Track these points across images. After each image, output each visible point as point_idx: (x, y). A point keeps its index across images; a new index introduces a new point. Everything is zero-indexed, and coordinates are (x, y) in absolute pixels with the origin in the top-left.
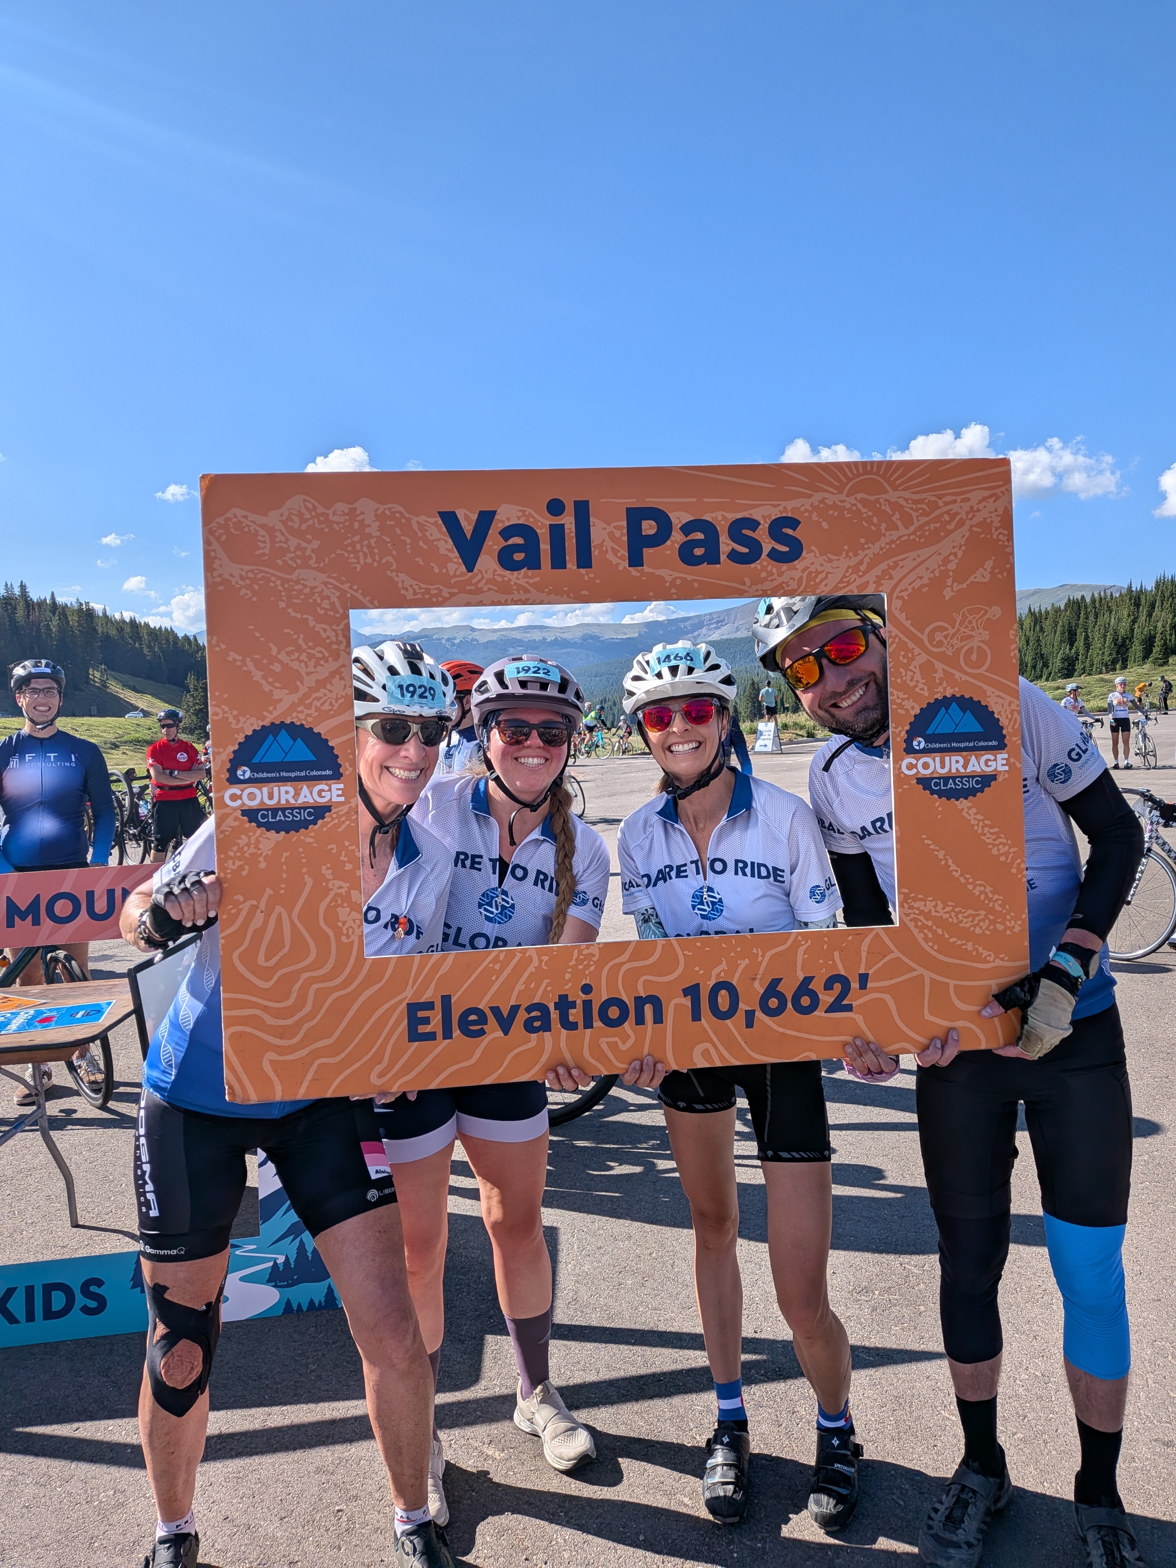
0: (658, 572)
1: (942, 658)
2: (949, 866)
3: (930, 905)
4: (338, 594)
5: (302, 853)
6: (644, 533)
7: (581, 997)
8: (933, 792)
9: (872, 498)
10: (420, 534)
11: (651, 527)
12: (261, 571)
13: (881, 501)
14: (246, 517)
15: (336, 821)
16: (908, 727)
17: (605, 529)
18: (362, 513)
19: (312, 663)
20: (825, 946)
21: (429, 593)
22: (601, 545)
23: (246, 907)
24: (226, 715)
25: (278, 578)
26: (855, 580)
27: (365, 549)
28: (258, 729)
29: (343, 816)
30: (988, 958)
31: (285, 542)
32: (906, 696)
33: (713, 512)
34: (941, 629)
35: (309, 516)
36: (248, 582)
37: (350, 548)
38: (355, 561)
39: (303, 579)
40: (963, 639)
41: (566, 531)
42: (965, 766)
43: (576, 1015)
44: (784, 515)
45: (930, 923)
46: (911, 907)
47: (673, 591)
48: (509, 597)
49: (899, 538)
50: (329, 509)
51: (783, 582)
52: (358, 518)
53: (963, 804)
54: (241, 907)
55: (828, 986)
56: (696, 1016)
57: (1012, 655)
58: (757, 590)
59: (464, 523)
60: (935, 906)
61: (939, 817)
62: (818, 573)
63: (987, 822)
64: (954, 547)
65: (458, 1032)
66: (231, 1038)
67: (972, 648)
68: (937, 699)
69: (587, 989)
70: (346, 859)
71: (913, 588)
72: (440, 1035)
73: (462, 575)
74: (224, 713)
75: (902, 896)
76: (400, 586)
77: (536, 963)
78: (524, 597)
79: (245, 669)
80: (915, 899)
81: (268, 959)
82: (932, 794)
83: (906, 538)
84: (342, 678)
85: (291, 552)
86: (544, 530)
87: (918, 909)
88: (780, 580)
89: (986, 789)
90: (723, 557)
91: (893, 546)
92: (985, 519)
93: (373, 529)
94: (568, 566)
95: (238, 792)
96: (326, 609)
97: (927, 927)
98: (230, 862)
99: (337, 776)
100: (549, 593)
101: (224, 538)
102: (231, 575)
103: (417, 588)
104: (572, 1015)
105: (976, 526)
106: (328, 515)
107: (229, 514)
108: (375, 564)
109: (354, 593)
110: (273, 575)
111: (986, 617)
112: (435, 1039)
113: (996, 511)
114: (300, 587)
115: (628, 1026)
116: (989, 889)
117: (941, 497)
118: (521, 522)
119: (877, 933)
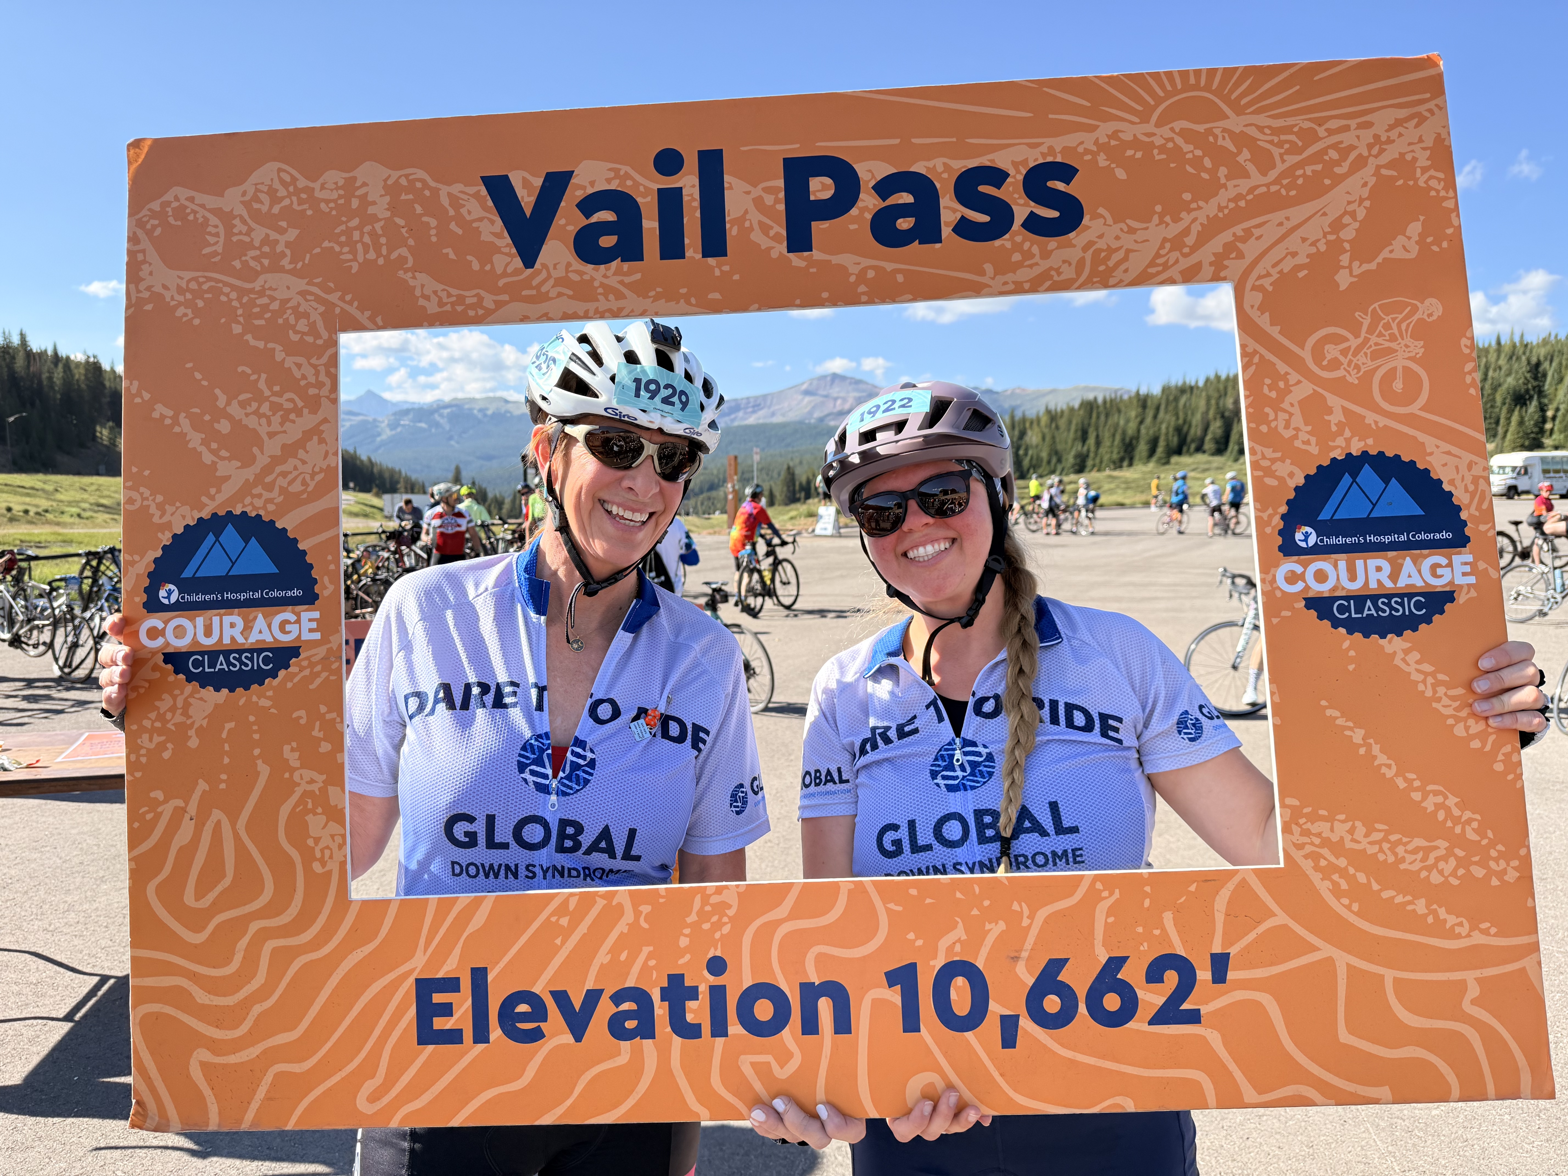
0: (836, 259)
1: (1339, 387)
2: (1375, 757)
3: (1341, 829)
4: (322, 309)
5: (254, 723)
6: (812, 198)
7: (706, 980)
8: (1336, 624)
9: (1201, 128)
10: (452, 213)
11: (825, 187)
12: (209, 279)
13: (1217, 131)
14: (191, 199)
15: (307, 672)
16: (1284, 509)
17: (748, 193)
18: (365, 184)
19: (276, 419)
20: (1147, 903)
21: (463, 303)
22: (740, 220)
23: (167, 810)
24: (145, 503)
25: (233, 287)
26: (1177, 261)
27: (367, 239)
28: (192, 524)
29: (317, 663)
30: (1458, 929)
31: (248, 234)
32: (1279, 455)
33: (929, 160)
34: (1336, 339)
35: (285, 193)
36: (189, 296)
37: (343, 239)
38: (350, 257)
39: (270, 289)
40: (1376, 355)
41: (685, 199)
42: (1394, 576)
43: (697, 1011)
44: (1050, 159)
45: (1342, 862)
46: (1306, 833)
47: (861, 289)
48: (591, 306)
49: (1251, 190)
50: (314, 181)
51: (1051, 268)
52: (358, 193)
53: (1393, 644)
54: (159, 810)
55: (1154, 974)
56: (911, 1023)
57: (1468, 379)
58: (1006, 283)
59: (521, 192)
60: (1351, 831)
61: (1351, 667)
62: (1111, 251)
63: (1441, 677)
64: (1349, 203)
65: (499, 1032)
66: (143, 1022)
67: (1395, 369)
68: (1334, 460)
69: (717, 966)
70: (321, 735)
71: (1281, 272)
72: (468, 1035)
73: (516, 272)
74: (143, 499)
75: (1288, 811)
76: (418, 293)
77: (629, 916)
78: (614, 305)
79: (177, 429)
80: (1314, 818)
81: (199, 897)
83: (1264, 189)
84: (322, 441)
85: (256, 248)
86: (649, 199)
87: (1319, 835)
88: (1044, 265)
89: (1436, 618)
90: (946, 231)
91: (1242, 204)
92: (1402, 155)
93: (380, 209)
94: (687, 254)
95: (160, 625)
96: (304, 333)
97: (1335, 869)
98: (146, 737)
99: (310, 598)
100: (656, 298)
101: (158, 231)
102: (165, 287)
103: (444, 295)
104: (692, 1011)
105: (1387, 166)
106: (313, 189)
107: (169, 197)
108: (381, 261)
109: (347, 307)
110: (226, 284)
111: (1415, 318)
112: (461, 1042)
113: (1421, 140)
114: (265, 300)
115: (790, 1035)
116: (1452, 801)
117: (1320, 122)
118: (613, 186)
119: (1244, 880)
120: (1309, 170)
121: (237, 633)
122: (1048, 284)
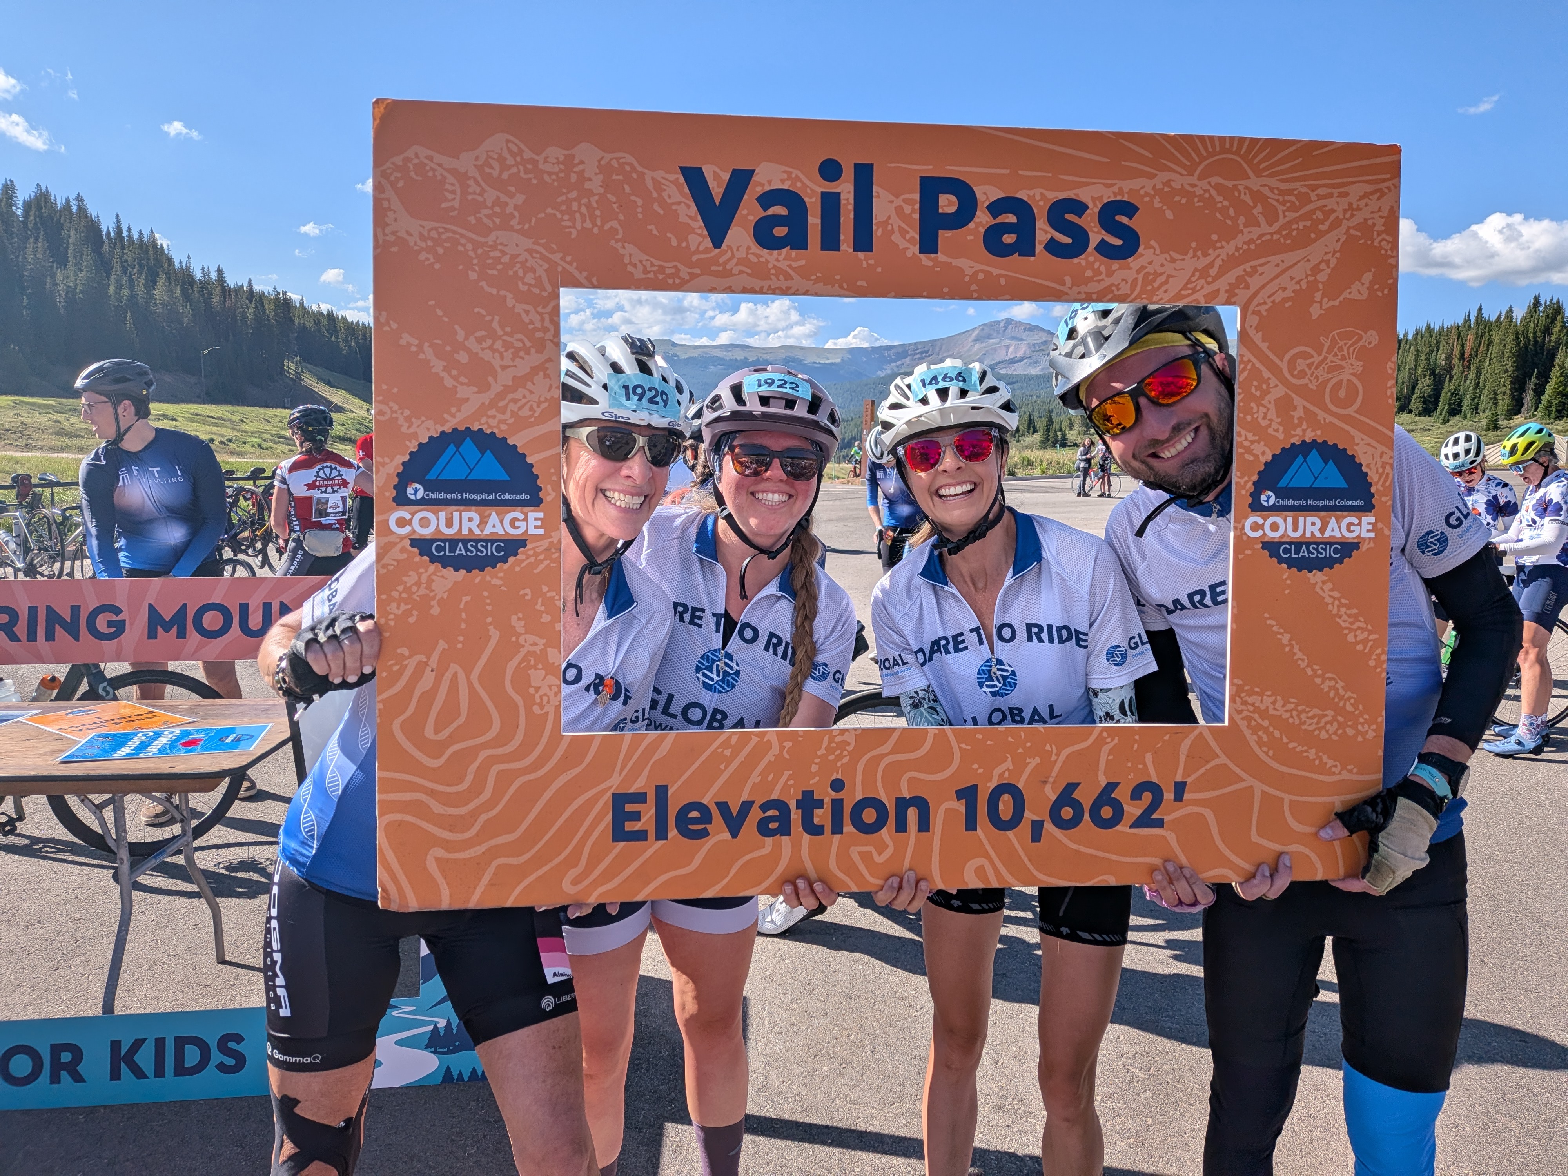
0: (956, 262)
1: (1302, 391)
2: (1295, 654)
3: (1268, 700)
4: (546, 266)
5: (487, 598)
6: (940, 211)
7: (829, 795)
8: (1281, 561)
9: (1230, 184)
10: (655, 195)
11: (950, 204)
12: (447, 230)
13: (1241, 188)
14: (431, 158)
15: (532, 559)
16: (1255, 478)
17: (892, 202)
18: (582, 162)
19: (508, 355)
20: (1136, 747)
21: (664, 273)
22: (886, 223)
23: (412, 663)
24: (394, 415)
25: (470, 240)
26: (1202, 287)
27: (584, 210)
28: (435, 435)
29: (541, 553)
30: (1333, 769)
31: (480, 194)
32: (1256, 438)
33: (1031, 189)
34: (1305, 356)
35: (513, 163)
36: (430, 243)
37: (564, 207)
38: (569, 224)
39: (501, 244)
40: (1330, 370)
41: (843, 202)
42: (1322, 530)
43: (821, 816)
44: (1119, 198)
45: (1266, 723)
46: (1245, 703)
47: (974, 287)
48: (766, 284)
49: (1260, 237)
50: (539, 154)
51: (1113, 285)
52: (576, 169)
53: (1316, 577)
54: (405, 663)
55: (1136, 794)
56: (971, 824)
57: (1389, 393)
58: (1079, 293)
59: (712, 184)
60: (1274, 703)
61: (1287, 592)
62: (1157, 275)
63: (1344, 601)
64: (1326, 253)
65: (675, 831)
66: (387, 827)
67: (1342, 381)
68: (1293, 444)
69: (838, 785)
70: (543, 608)
71: (1273, 302)
72: (651, 834)
73: (707, 250)
74: (393, 412)
75: (1234, 688)
76: (627, 261)
78: (784, 284)
79: (422, 356)
80: (1250, 693)
81: (437, 731)
82: (1280, 563)
83: (1269, 237)
84: (546, 376)
85: (487, 207)
86: (814, 200)
87: (1253, 704)
88: (1108, 281)
89: (1346, 560)
90: (1039, 248)
91: (1252, 247)
92: (1366, 220)
93: (595, 184)
94: (842, 248)
95: (408, 516)
96: (530, 285)
97: (1259, 727)
98: (394, 605)
99: (535, 502)
100: (817, 281)
101: (400, 184)
102: (408, 233)
103: (648, 264)
104: (818, 816)
105: (1355, 228)
106: (538, 161)
107: (410, 153)
108: (596, 230)
109: (567, 266)
110: (462, 236)
111: (1360, 344)
112: (646, 840)
113: (1380, 210)
114: (497, 254)
115: (886, 833)
116: (1340, 684)
117: (1313, 188)
118: (785, 186)
119: (1201, 733)
120: (1301, 225)
121: (474, 526)
122: (1110, 296)
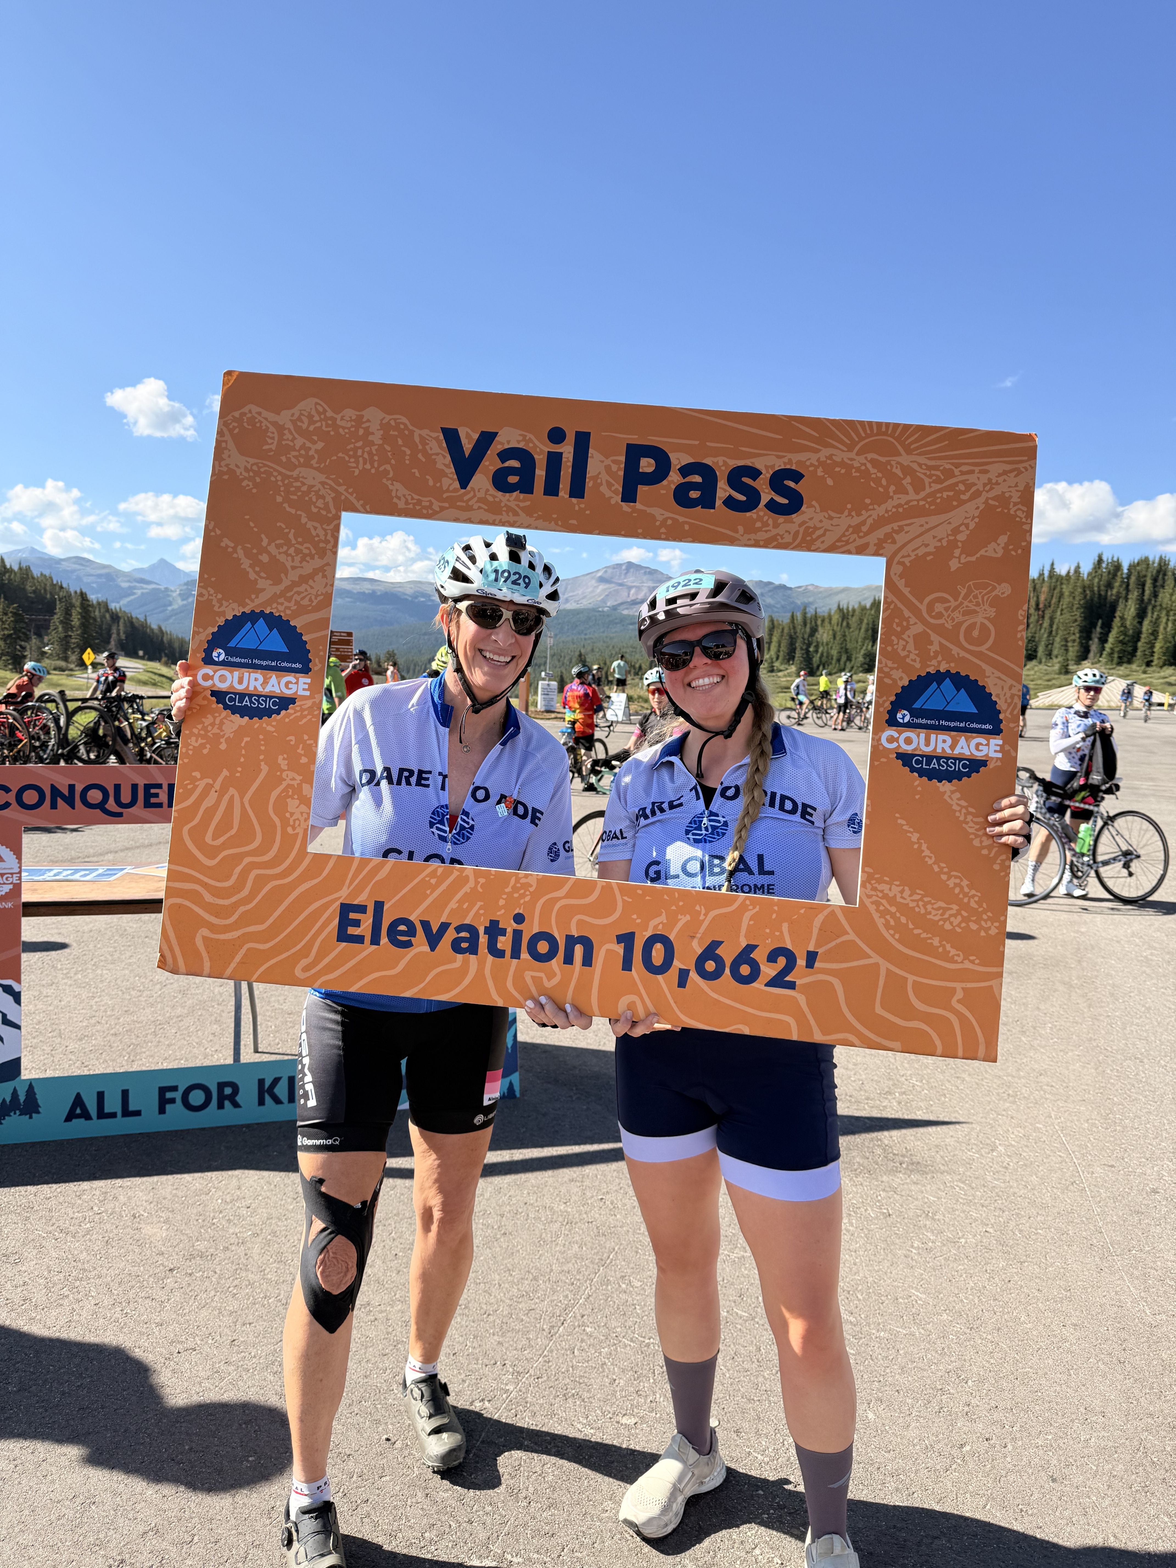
0: (649, 510)
1: (940, 630)
3: (896, 890)
4: (333, 495)
5: (262, 740)
6: (641, 470)
7: (511, 925)
8: (913, 770)
9: (883, 459)
10: (420, 447)
11: (649, 465)
12: (265, 465)
13: (893, 463)
14: (260, 414)
15: (298, 714)
16: (893, 698)
17: (602, 462)
18: (368, 421)
19: (298, 559)
20: (774, 916)
21: (420, 505)
22: (595, 478)
23: (202, 784)
24: (210, 598)
25: (280, 473)
26: (855, 540)
27: (366, 456)
29: (305, 710)
30: (956, 958)
31: (292, 441)
32: (896, 665)
33: (715, 457)
34: (943, 600)
35: (318, 419)
37: (351, 453)
38: (354, 465)
39: (303, 477)
40: (965, 613)
41: (564, 460)
42: (952, 747)
43: (504, 943)
44: (788, 467)
45: (893, 909)
47: (663, 530)
48: (498, 518)
49: (907, 503)
50: (337, 413)
51: (778, 534)
52: (363, 426)
53: (945, 787)
54: (197, 783)
55: (772, 957)
56: (627, 965)
57: (1019, 636)
58: (749, 539)
59: (464, 441)
60: (902, 892)
61: (917, 797)
62: (816, 528)
63: (971, 809)
64: (966, 518)
65: (386, 940)
66: (170, 908)
67: (975, 623)
68: (928, 673)
69: (519, 919)
70: (302, 752)
71: (916, 555)
72: (368, 939)
73: (455, 490)
74: (210, 595)
76: (394, 494)
77: (471, 884)
78: (512, 519)
79: (235, 555)
80: (880, 881)
81: (214, 838)
82: (912, 771)
83: (916, 503)
85: (295, 450)
87: (882, 891)
88: (774, 532)
89: (974, 775)
90: (719, 503)
91: (901, 510)
92: (1003, 493)
93: (376, 438)
94: (560, 494)
95: (211, 673)
96: (320, 508)
97: (888, 912)
98: (194, 739)
100: (538, 519)
101: (236, 431)
102: (237, 466)
103: (409, 498)
104: (501, 942)
105: (992, 499)
106: (336, 419)
107: (245, 410)
108: (373, 471)
109: (349, 496)
110: (275, 470)
111: (994, 594)
112: (363, 943)
113: (1016, 486)
114: (298, 484)
115: (556, 964)
116: (965, 883)
117: (957, 466)
118: (521, 446)
119: (833, 911)
120: (945, 494)
121: (258, 685)
122: (775, 543)
